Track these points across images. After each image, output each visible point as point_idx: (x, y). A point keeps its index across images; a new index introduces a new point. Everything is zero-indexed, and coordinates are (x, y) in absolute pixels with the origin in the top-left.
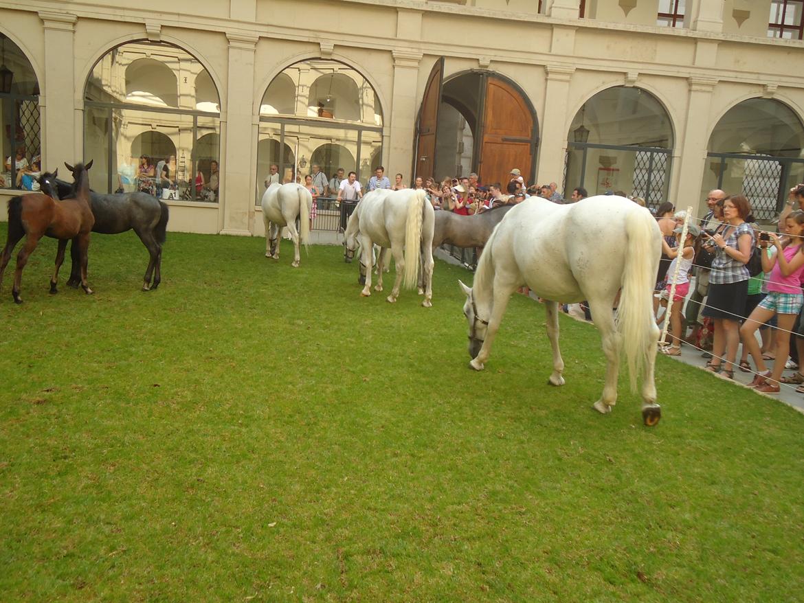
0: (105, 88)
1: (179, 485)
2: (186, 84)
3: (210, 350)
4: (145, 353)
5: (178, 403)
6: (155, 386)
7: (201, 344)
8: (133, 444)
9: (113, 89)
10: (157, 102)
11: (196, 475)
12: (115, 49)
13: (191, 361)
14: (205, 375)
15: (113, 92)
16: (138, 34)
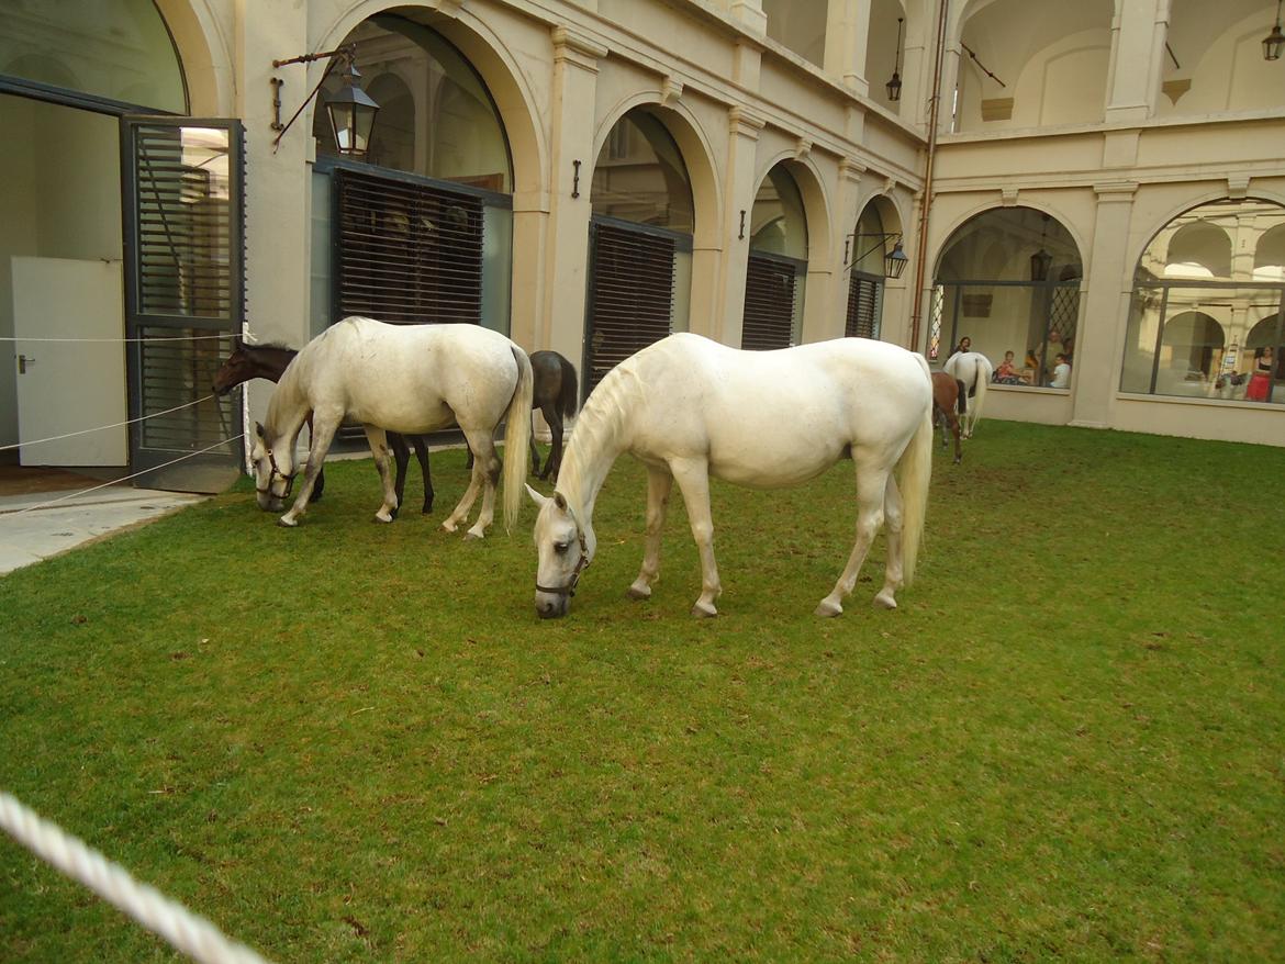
16: (1217, 192)
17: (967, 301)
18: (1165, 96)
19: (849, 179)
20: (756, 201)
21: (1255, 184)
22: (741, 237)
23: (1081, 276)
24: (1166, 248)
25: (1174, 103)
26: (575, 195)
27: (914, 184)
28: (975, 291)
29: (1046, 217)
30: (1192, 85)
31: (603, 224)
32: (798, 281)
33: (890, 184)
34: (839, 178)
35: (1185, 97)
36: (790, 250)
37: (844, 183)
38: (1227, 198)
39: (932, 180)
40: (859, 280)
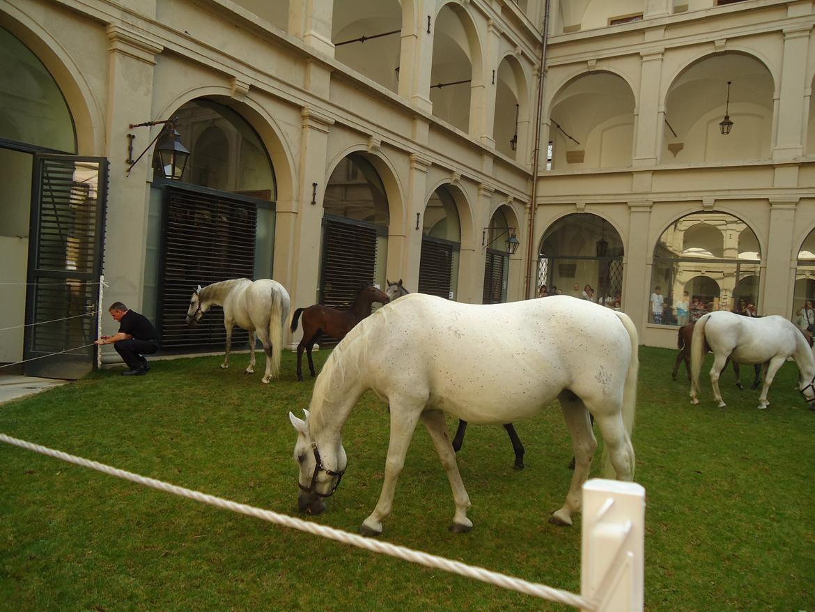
0: (669, 248)
1: (717, 554)
2: (731, 239)
3: (745, 452)
4: (690, 446)
6: (699, 472)
7: (737, 446)
8: (681, 513)
9: (674, 248)
10: (708, 255)
11: (731, 550)
12: (676, 221)
13: (728, 459)
14: (740, 472)
15: (674, 250)
16: (698, 208)
17: (561, 267)
18: (669, 151)
19: (484, 195)
20: (427, 207)
21: (717, 203)
22: (417, 228)
23: (623, 255)
24: (682, 238)
25: (675, 155)
26: (313, 203)
27: (525, 199)
29: (604, 220)
30: (684, 146)
31: (332, 220)
32: (455, 255)
33: (510, 199)
34: (478, 195)
35: (680, 153)
36: (451, 236)
37: (481, 198)
38: (703, 211)
39: (536, 197)
40: (493, 255)
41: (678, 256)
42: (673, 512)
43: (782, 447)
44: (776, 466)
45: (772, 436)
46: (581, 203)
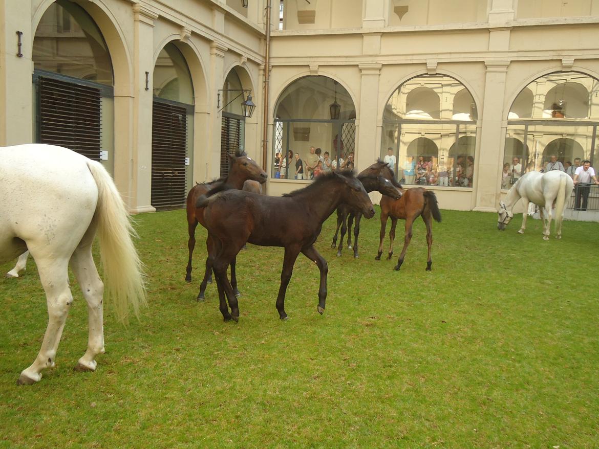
0: (393, 111)
3: (479, 299)
4: (432, 297)
5: (462, 337)
6: (443, 322)
7: (471, 294)
8: (435, 364)
9: (398, 110)
11: (485, 394)
12: (399, 87)
13: (466, 306)
14: (478, 318)
15: (398, 112)
16: (422, 70)
17: (296, 132)
18: (395, 14)
19: (217, 55)
20: (156, 66)
21: (440, 66)
22: (147, 89)
23: (355, 118)
24: (405, 101)
25: (401, 18)
26: (19, 55)
27: (259, 59)
28: (300, 125)
29: (336, 83)
30: (409, 9)
31: (44, 76)
32: (189, 118)
33: (244, 59)
34: (211, 54)
35: (405, 16)
36: (183, 98)
37: (214, 57)
38: (427, 74)
39: (269, 58)
40: (228, 118)
41: (401, 118)
42: (428, 362)
43: (509, 291)
44: (507, 309)
45: (499, 282)
46: (314, 65)
